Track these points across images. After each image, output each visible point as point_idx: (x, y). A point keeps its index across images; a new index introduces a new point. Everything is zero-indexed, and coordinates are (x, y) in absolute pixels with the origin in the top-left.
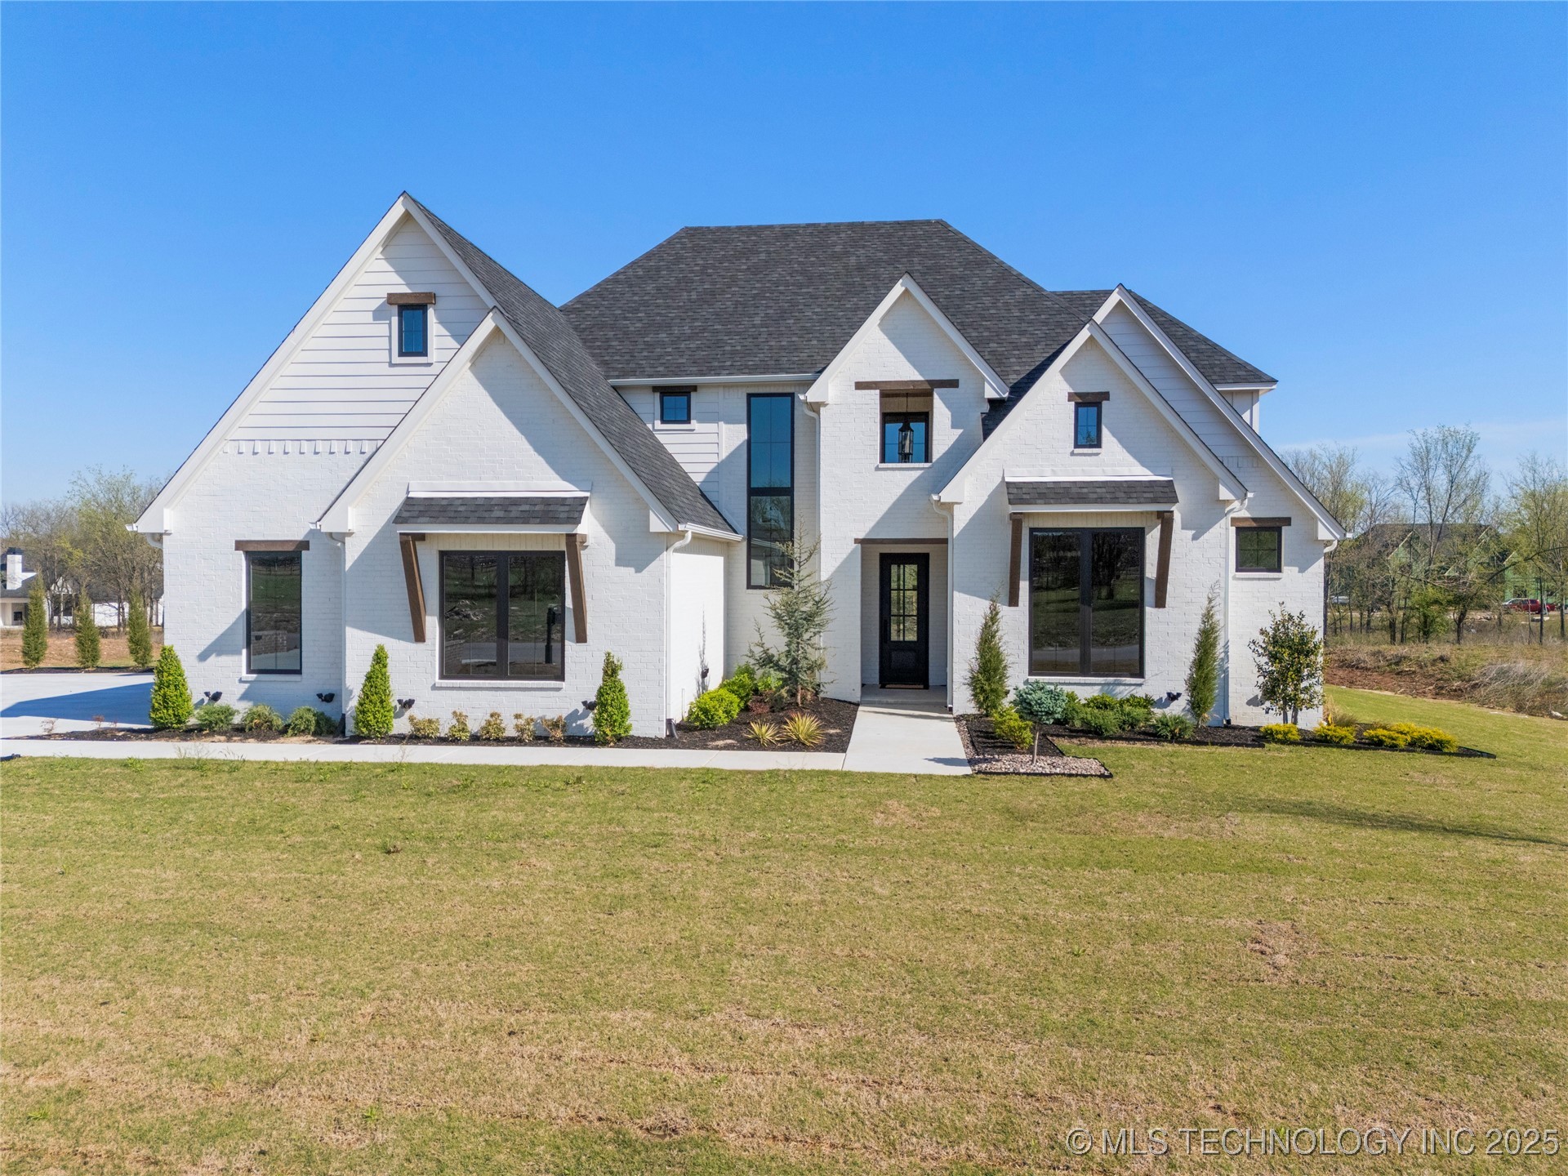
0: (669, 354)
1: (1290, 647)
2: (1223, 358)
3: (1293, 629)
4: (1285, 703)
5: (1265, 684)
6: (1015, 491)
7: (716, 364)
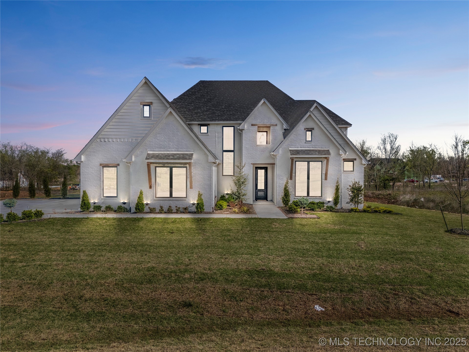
0: (201, 115)
1: (356, 190)
2: (339, 118)
3: (357, 185)
4: (355, 203)
5: (350, 198)
6: (292, 152)
7: (214, 118)
